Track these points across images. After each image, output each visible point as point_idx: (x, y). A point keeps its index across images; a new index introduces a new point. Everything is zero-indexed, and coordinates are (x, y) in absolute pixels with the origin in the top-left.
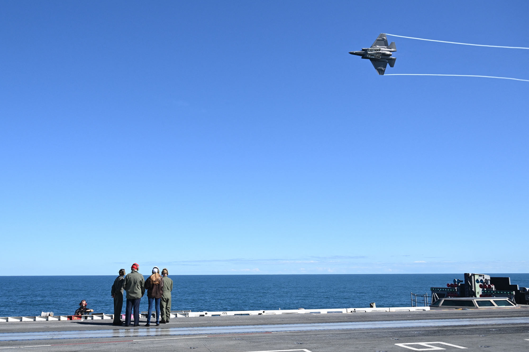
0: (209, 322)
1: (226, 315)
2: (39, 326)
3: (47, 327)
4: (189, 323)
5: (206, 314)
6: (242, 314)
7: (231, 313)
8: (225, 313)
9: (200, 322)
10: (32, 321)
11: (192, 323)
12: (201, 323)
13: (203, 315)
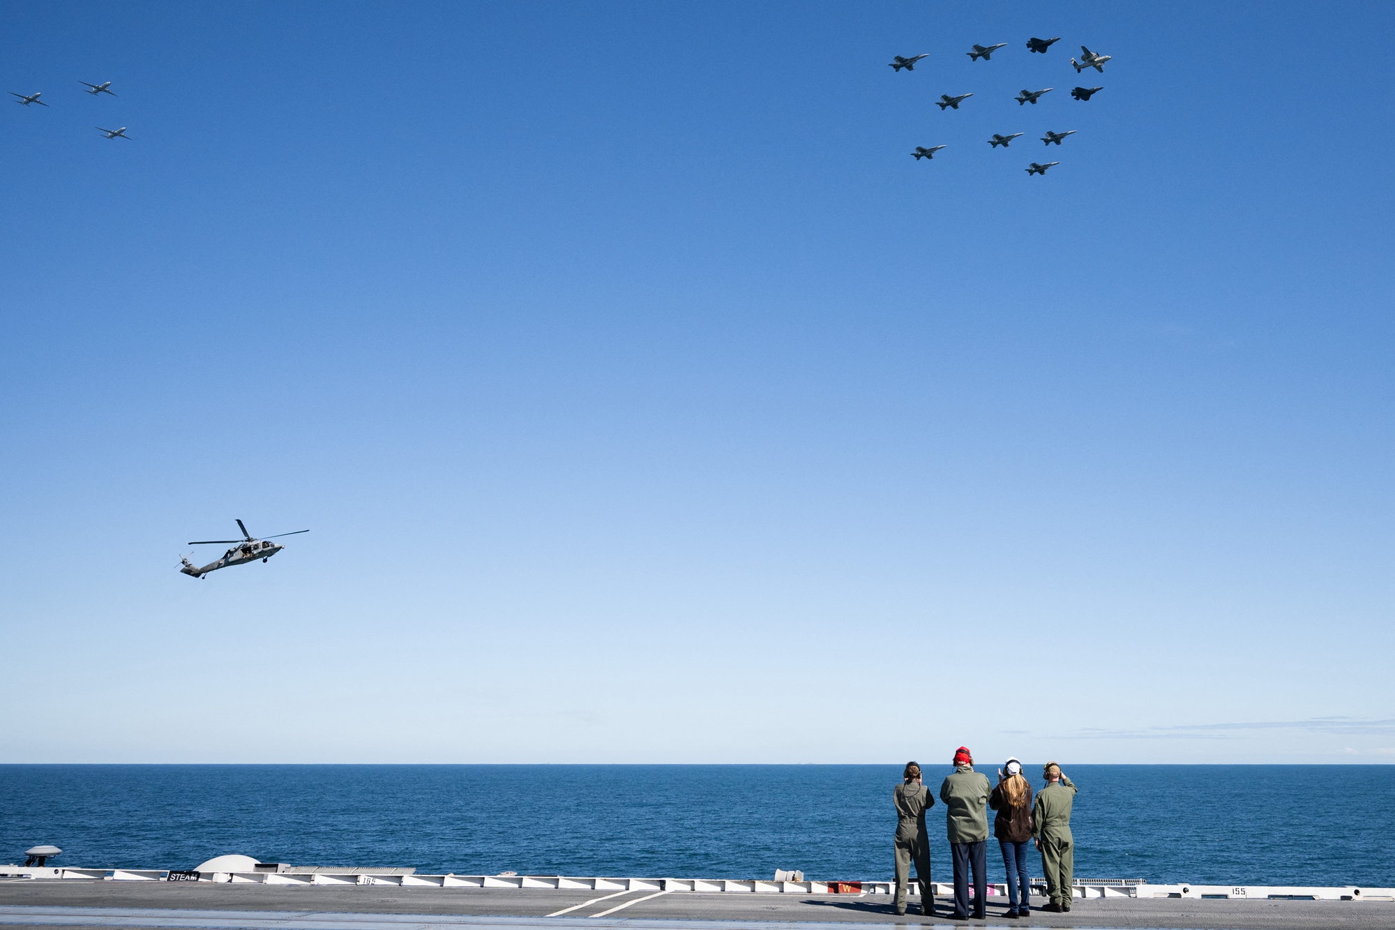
0: (1186, 914)
1: (1244, 896)
2: (755, 906)
3: (771, 910)
4: (1127, 916)
5: (1185, 891)
6: (1291, 897)
7: (1259, 892)
8: (1240, 892)
9: (1159, 915)
10: (746, 893)
11: (1136, 915)
12: (1163, 916)
13: (1178, 895)
